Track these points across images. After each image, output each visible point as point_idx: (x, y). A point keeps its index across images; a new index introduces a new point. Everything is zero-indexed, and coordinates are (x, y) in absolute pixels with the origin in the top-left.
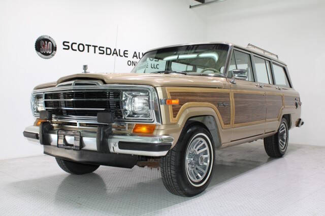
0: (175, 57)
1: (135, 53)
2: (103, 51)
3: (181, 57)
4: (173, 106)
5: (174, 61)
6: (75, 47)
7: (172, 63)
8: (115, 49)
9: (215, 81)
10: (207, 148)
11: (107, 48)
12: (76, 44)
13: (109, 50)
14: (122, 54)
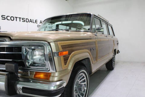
0: (60, 23)
1: (41, 21)
2: (24, 20)
3: (64, 22)
4: (64, 56)
5: (60, 24)
6: (9, 18)
7: (59, 25)
8: (31, 20)
9: (85, 35)
10: (85, 78)
11: (26, 19)
12: (9, 16)
13: (27, 20)
14: (34, 22)
